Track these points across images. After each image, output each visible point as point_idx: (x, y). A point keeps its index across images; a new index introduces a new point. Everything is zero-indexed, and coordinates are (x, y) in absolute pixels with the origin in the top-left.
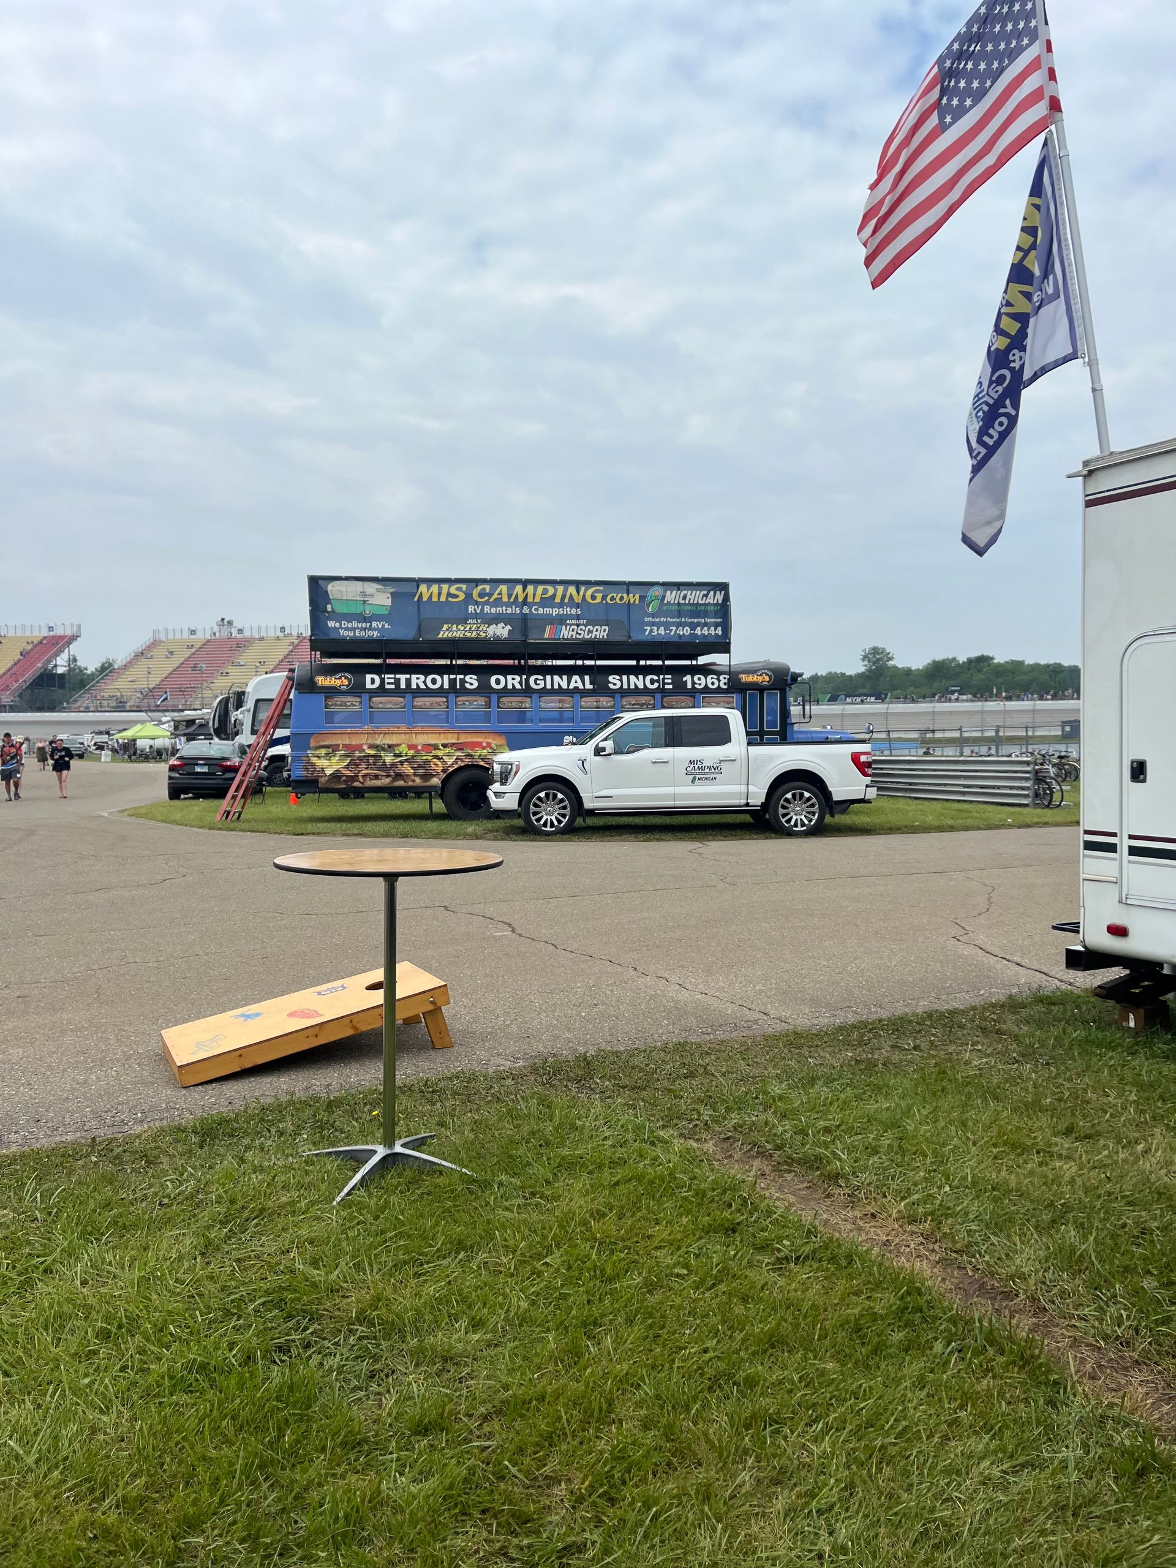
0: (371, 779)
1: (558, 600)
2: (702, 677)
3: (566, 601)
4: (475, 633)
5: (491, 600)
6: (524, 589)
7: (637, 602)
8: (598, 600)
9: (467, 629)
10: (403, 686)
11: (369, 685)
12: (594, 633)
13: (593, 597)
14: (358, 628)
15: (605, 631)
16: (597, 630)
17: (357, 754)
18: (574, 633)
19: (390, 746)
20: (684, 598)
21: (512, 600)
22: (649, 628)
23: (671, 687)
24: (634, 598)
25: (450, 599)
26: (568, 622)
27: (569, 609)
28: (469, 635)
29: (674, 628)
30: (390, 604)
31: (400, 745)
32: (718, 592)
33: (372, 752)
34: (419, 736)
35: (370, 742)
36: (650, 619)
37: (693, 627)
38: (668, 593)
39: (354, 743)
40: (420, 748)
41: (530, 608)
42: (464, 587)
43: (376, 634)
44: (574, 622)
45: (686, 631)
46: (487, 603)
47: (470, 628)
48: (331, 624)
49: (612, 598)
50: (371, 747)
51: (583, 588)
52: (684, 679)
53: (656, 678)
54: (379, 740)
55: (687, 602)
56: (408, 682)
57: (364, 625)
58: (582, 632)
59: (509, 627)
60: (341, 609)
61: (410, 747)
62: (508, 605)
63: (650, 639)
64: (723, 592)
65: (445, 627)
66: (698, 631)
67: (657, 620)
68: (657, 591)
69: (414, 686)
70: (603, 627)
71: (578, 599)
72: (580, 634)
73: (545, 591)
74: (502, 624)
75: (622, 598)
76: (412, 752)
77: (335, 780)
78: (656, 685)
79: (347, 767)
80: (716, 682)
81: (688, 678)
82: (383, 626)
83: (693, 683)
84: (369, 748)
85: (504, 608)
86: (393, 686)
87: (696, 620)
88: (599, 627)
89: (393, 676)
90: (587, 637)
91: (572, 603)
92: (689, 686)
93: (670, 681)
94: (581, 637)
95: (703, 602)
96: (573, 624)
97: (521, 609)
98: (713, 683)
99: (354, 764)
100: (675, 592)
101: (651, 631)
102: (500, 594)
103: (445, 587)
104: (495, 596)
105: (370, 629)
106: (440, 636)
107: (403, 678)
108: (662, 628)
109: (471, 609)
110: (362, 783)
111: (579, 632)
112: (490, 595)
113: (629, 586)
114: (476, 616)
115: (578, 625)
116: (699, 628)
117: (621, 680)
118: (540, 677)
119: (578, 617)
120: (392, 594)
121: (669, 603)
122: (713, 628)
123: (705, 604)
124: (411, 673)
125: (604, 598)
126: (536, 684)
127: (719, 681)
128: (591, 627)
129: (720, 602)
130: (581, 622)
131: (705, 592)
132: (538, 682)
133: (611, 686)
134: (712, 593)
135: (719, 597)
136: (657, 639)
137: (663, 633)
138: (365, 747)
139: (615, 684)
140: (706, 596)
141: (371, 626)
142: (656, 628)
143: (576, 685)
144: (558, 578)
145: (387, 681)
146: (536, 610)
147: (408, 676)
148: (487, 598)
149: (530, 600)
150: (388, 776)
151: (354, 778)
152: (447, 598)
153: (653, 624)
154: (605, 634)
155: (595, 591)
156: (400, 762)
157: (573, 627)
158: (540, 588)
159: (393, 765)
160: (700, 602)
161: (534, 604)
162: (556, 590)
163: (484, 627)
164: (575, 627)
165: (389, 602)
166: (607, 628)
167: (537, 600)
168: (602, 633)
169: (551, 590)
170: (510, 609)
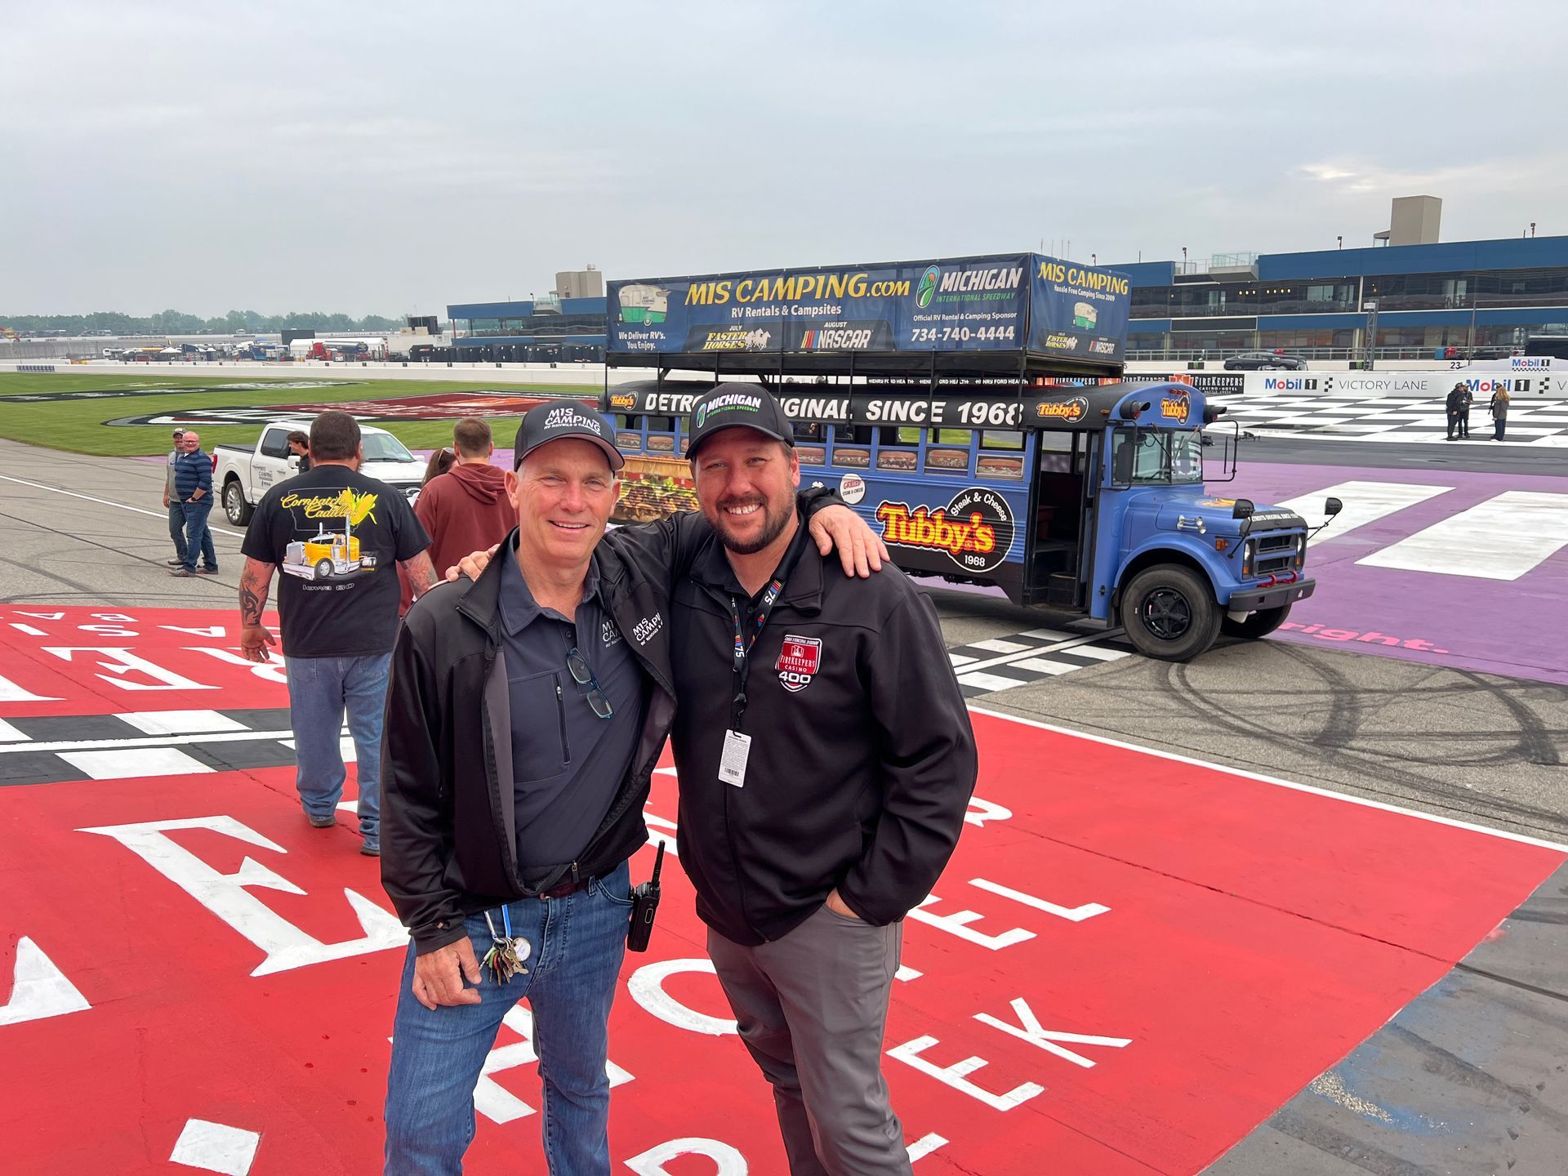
0: (645, 514)
1: (818, 296)
2: (985, 406)
3: (827, 297)
4: (733, 343)
5: (753, 300)
6: (785, 282)
7: (906, 293)
8: (862, 293)
9: (728, 339)
10: (673, 409)
11: (648, 407)
12: (853, 340)
13: (857, 290)
14: (639, 340)
15: (866, 338)
16: (857, 335)
17: (635, 484)
18: (831, 341)
19: (661, 478)
20: (968, 279)
21: (771, 299)
22: (917, 331)
23: (939, 419)
24: (903, 288)
25: (716, 301)
26: (826, 325)
27: (829, 307)
28: (728, 345)
29: (949, 330)
30: (665, 310)
31: (667, 477)
32: (1013, 270)
33: (645, 483)
34: (683, 468)
35: (645, 471)
36: (920, 318)
37: (974, 326)
38: (947, 275)
39: (634, 472)
40: (683, 483)
41: (789, 308)
42: (729, 284)
43: (652, 346)
44: (833, 325)
45: (965, 334)
46: (748, 304)
47: (732, 337)
48: (622, 336)
49: (878, 290)
50: (647, 477)
51: (846, 276)
52: (960, 409)
53: (924, 405)
54: (655, 471)
55: (969, 289)
56: (679, 402)
57: (645, 336)
58: (840, 339)
59: (767, 335)
60: (628, 320)
61: (677, 481)
62: (768, 305)
63: (918, 347)
64: (1021, 270)
65: (711, 336)
66: (982, 334)
67: (929, 319)
68: (934, 271)
69: (682, 409)
70: (866, 332)
71: (839, 293)
72: (837, 342)
73: (806, 284)
74: (760, 331)
75: (888, 287)
76: (676, 486)
77: (620, 511)
78: (923, 416)
79: (628, 498)
80: (1001, 414)
81: (965, 408)
82: (659, 336)
83: (970, 415)
84: (644, 478)
85: (763, 309)
86: (665, 408)
87: (978, 317)
88: (859, 332)
89: (668, 396)
90: (844, 346)
91: (833, 300)
92: (964, 420)
93: (940, 411)
94: (836, 346)
95: (991, 287)
96: (832, 329)
97: (780, 311)
98: (996, 417)
99: (632, 496)
100: (954, 274)
101: (920, 335)
102: (762, 291)
103: (712, 285)
104: (757, 294)
105: (649, 340)
106: (705, 348)
107: (675, 397)
108: (934, 330)
109: (735, 312)
110: (639, 517)
111: (836, 339)
112: (752, 292)
113: (900, 269)
114: (737, 321)
115: (837, 330)
116: (983, 329)
117: (882, 408)
118: (797, 401)
119: (838, 318)
120: (668, 298)
121: (946, 291)
122: (1002, 329)
123: (992, 291)
124: (683, 393)
125: (868, 290)
126: (791, 411)
127: (1006, 412)
128: (850, 332)
129: (1015, 285)
130: (841, 324)
131: (995, 271)
132: (793, 407)
133: (869, 415)
134: (1005, 271)
135: (1015, 278)
136: (925, 347)
137: (933, 338)
138: (641, 477)
139: (873, 414)
140: (995, 277)
141: (649, 336)
142: (926, 331)
143: (831, 413)
144: (820, 265)
145: (661, 401)
146: (796, 310)
147: (680, 396)
148: (749, 297)
149: (790, 297)
150: (657, 512)
151: (632, 511)
152: (714, 300)
153: (921, 325)
154: (865, 342)
155: (860, 281)
156: (667, 497)
157: (831, 332)
158: (801, 280)
159: (662, 500)
160: (988, 287)
161: (794, 302)
162: (817, 281)
163: (743, 335)
164: (833, 332)
165: (664, 308)
166: (868, 332)
167: (798, 297)
168: (863, 340)
169: (811, 280)
170: (769, 309)
